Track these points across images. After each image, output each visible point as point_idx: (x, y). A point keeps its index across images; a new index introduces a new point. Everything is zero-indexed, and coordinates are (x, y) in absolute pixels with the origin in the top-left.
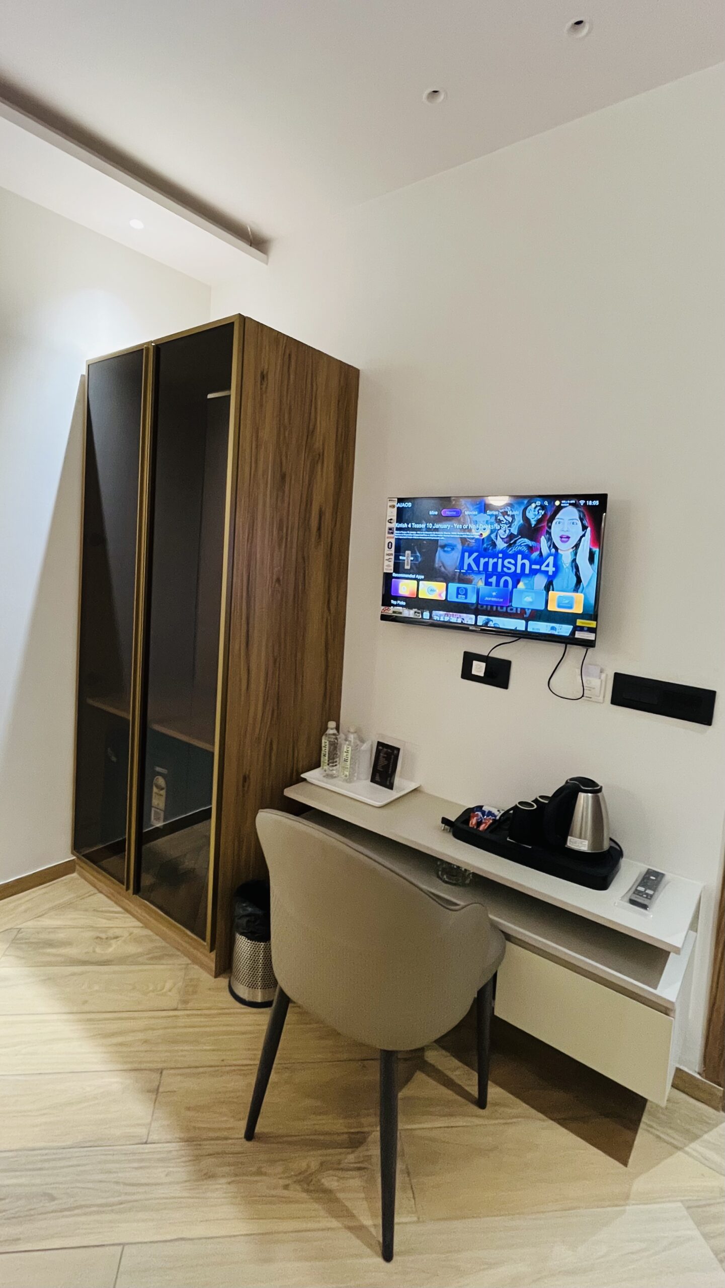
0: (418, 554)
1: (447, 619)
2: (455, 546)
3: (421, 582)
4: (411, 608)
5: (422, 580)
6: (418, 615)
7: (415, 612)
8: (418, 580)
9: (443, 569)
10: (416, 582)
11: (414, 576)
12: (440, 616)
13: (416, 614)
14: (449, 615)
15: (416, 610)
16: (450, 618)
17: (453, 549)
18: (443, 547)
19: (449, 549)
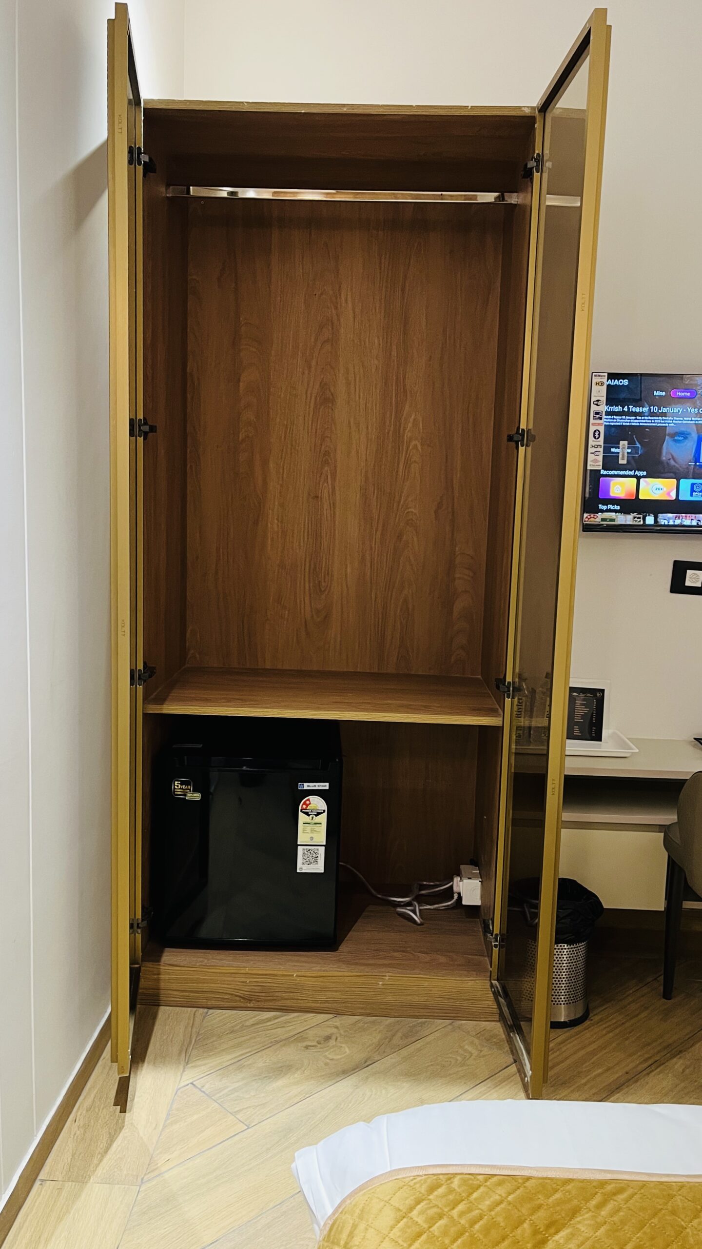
0: (638, 445)
1: (678, 522)
2: (689, 434)
3: (642, 480)
4: (629, 514)
5: (644, 477)
6: (639, 520)
7: (634, 518)
8: (638, 478)
9: (672, 462)
10: (635, 480)
11: (632, 473)
12: (667, 519)
13: (636, 519)
14: (681, 518)
15: (635, 514)
16: (682, 521)
17: (685, 438)
18: (673, 436)
19: (680, 438)
